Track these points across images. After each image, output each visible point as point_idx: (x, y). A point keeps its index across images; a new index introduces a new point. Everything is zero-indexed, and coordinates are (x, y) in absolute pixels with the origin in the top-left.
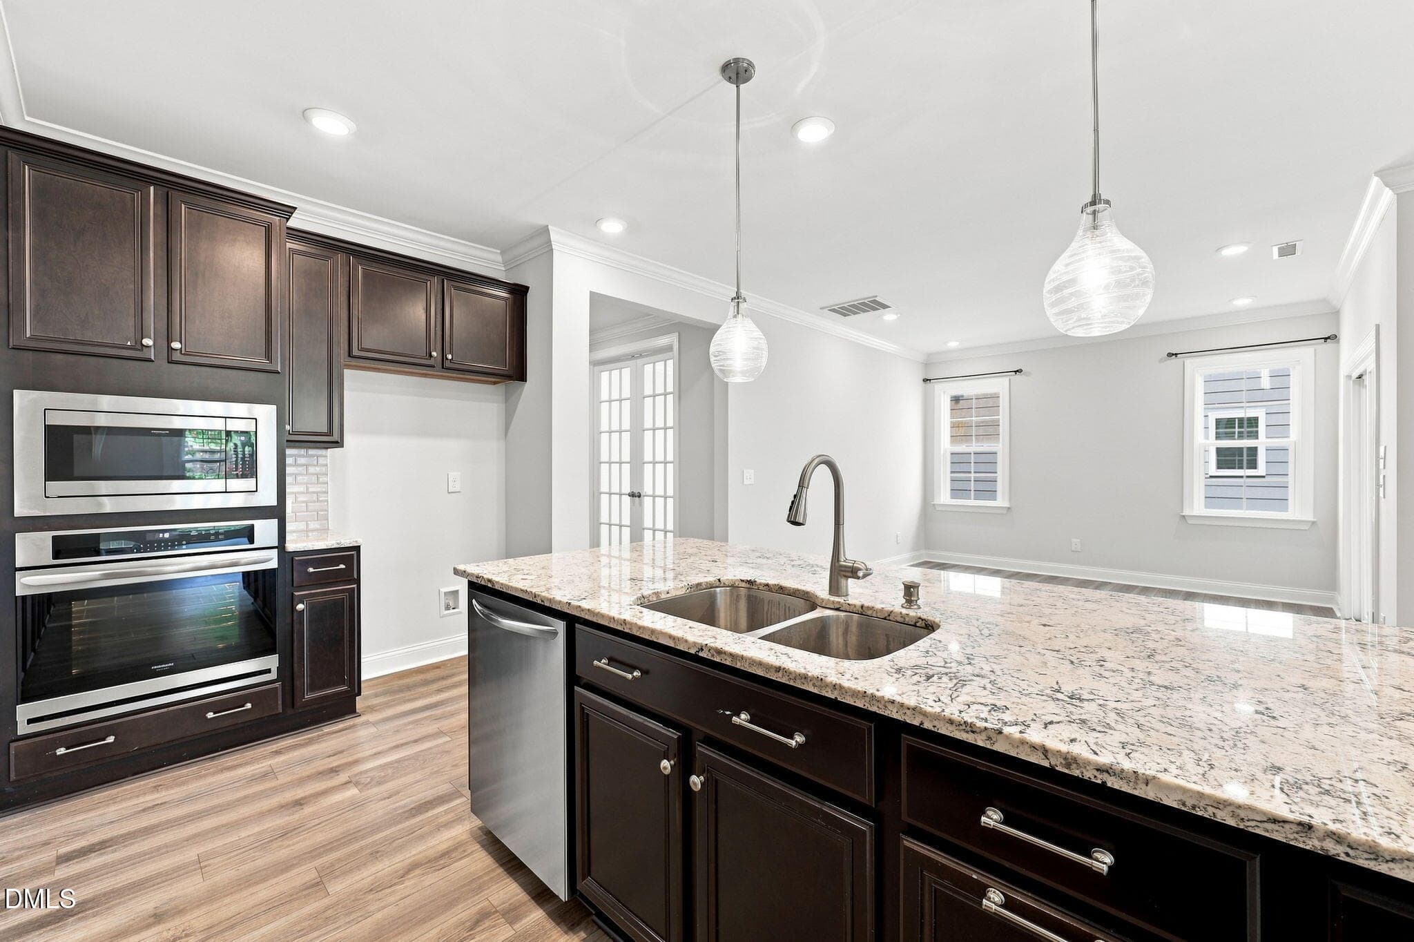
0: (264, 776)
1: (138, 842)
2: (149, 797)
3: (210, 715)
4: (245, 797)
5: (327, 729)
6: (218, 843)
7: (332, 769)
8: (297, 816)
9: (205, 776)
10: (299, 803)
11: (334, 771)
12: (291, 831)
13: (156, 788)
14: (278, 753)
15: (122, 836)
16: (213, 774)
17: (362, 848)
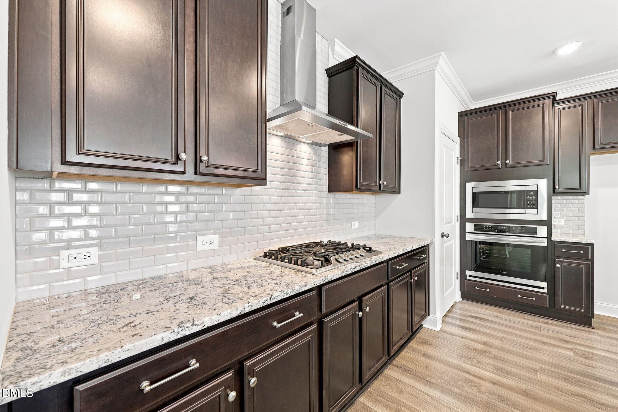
0: (536, 327)
1: (489, 323)
2: (497, 314)
3: (519, 296)
4: (525, 330)
5: (572, 326)
6: (510, 337)
7: (566, 340)
8: (541, 347)
9: (516, 317)
10: (544, 343)
11: (567, 342)
12: (536, 349)
13: (500, 312)
14: (546, 323)
15: (485, 319)
16: (519, 317)
17: (561, 373)
